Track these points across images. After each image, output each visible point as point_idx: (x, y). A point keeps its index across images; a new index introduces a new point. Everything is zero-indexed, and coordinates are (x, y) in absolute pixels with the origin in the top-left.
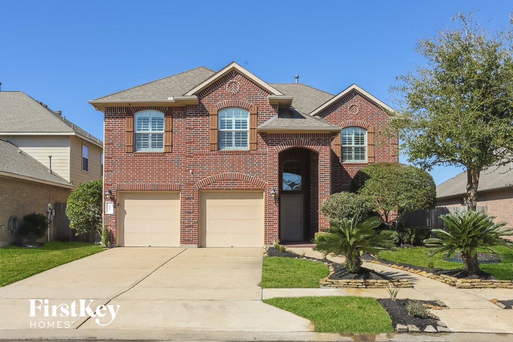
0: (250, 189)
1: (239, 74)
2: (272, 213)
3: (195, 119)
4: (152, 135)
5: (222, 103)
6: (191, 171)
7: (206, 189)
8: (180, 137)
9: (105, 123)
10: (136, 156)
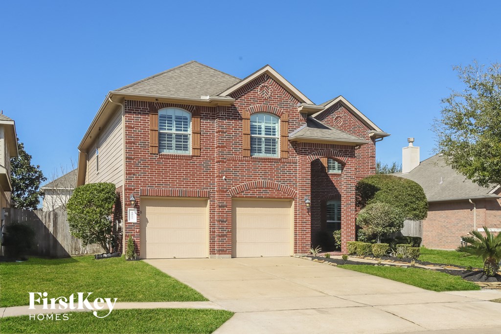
0: (281, 198)
1: (271, 78)
2: (305, 222)
3: (228, 122)
4: (176, 135)
5: (254, 107)
6: (224, 177)
7: (239, 197)
8: (209, 140)
9: (126, 119)
10: (162, 158)
